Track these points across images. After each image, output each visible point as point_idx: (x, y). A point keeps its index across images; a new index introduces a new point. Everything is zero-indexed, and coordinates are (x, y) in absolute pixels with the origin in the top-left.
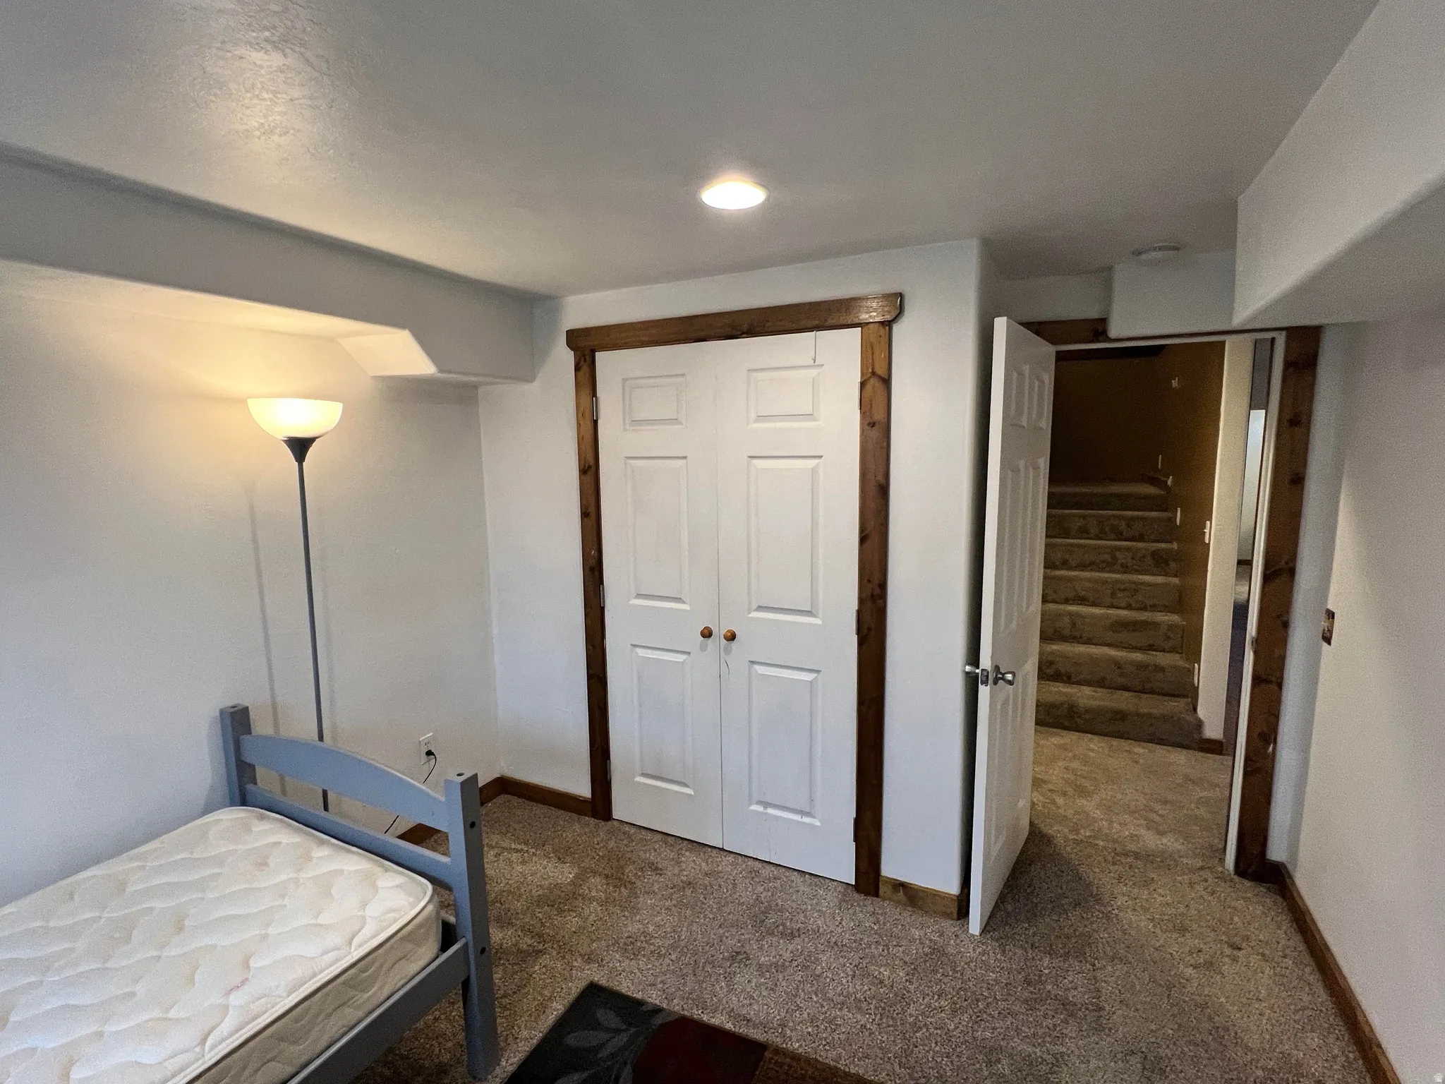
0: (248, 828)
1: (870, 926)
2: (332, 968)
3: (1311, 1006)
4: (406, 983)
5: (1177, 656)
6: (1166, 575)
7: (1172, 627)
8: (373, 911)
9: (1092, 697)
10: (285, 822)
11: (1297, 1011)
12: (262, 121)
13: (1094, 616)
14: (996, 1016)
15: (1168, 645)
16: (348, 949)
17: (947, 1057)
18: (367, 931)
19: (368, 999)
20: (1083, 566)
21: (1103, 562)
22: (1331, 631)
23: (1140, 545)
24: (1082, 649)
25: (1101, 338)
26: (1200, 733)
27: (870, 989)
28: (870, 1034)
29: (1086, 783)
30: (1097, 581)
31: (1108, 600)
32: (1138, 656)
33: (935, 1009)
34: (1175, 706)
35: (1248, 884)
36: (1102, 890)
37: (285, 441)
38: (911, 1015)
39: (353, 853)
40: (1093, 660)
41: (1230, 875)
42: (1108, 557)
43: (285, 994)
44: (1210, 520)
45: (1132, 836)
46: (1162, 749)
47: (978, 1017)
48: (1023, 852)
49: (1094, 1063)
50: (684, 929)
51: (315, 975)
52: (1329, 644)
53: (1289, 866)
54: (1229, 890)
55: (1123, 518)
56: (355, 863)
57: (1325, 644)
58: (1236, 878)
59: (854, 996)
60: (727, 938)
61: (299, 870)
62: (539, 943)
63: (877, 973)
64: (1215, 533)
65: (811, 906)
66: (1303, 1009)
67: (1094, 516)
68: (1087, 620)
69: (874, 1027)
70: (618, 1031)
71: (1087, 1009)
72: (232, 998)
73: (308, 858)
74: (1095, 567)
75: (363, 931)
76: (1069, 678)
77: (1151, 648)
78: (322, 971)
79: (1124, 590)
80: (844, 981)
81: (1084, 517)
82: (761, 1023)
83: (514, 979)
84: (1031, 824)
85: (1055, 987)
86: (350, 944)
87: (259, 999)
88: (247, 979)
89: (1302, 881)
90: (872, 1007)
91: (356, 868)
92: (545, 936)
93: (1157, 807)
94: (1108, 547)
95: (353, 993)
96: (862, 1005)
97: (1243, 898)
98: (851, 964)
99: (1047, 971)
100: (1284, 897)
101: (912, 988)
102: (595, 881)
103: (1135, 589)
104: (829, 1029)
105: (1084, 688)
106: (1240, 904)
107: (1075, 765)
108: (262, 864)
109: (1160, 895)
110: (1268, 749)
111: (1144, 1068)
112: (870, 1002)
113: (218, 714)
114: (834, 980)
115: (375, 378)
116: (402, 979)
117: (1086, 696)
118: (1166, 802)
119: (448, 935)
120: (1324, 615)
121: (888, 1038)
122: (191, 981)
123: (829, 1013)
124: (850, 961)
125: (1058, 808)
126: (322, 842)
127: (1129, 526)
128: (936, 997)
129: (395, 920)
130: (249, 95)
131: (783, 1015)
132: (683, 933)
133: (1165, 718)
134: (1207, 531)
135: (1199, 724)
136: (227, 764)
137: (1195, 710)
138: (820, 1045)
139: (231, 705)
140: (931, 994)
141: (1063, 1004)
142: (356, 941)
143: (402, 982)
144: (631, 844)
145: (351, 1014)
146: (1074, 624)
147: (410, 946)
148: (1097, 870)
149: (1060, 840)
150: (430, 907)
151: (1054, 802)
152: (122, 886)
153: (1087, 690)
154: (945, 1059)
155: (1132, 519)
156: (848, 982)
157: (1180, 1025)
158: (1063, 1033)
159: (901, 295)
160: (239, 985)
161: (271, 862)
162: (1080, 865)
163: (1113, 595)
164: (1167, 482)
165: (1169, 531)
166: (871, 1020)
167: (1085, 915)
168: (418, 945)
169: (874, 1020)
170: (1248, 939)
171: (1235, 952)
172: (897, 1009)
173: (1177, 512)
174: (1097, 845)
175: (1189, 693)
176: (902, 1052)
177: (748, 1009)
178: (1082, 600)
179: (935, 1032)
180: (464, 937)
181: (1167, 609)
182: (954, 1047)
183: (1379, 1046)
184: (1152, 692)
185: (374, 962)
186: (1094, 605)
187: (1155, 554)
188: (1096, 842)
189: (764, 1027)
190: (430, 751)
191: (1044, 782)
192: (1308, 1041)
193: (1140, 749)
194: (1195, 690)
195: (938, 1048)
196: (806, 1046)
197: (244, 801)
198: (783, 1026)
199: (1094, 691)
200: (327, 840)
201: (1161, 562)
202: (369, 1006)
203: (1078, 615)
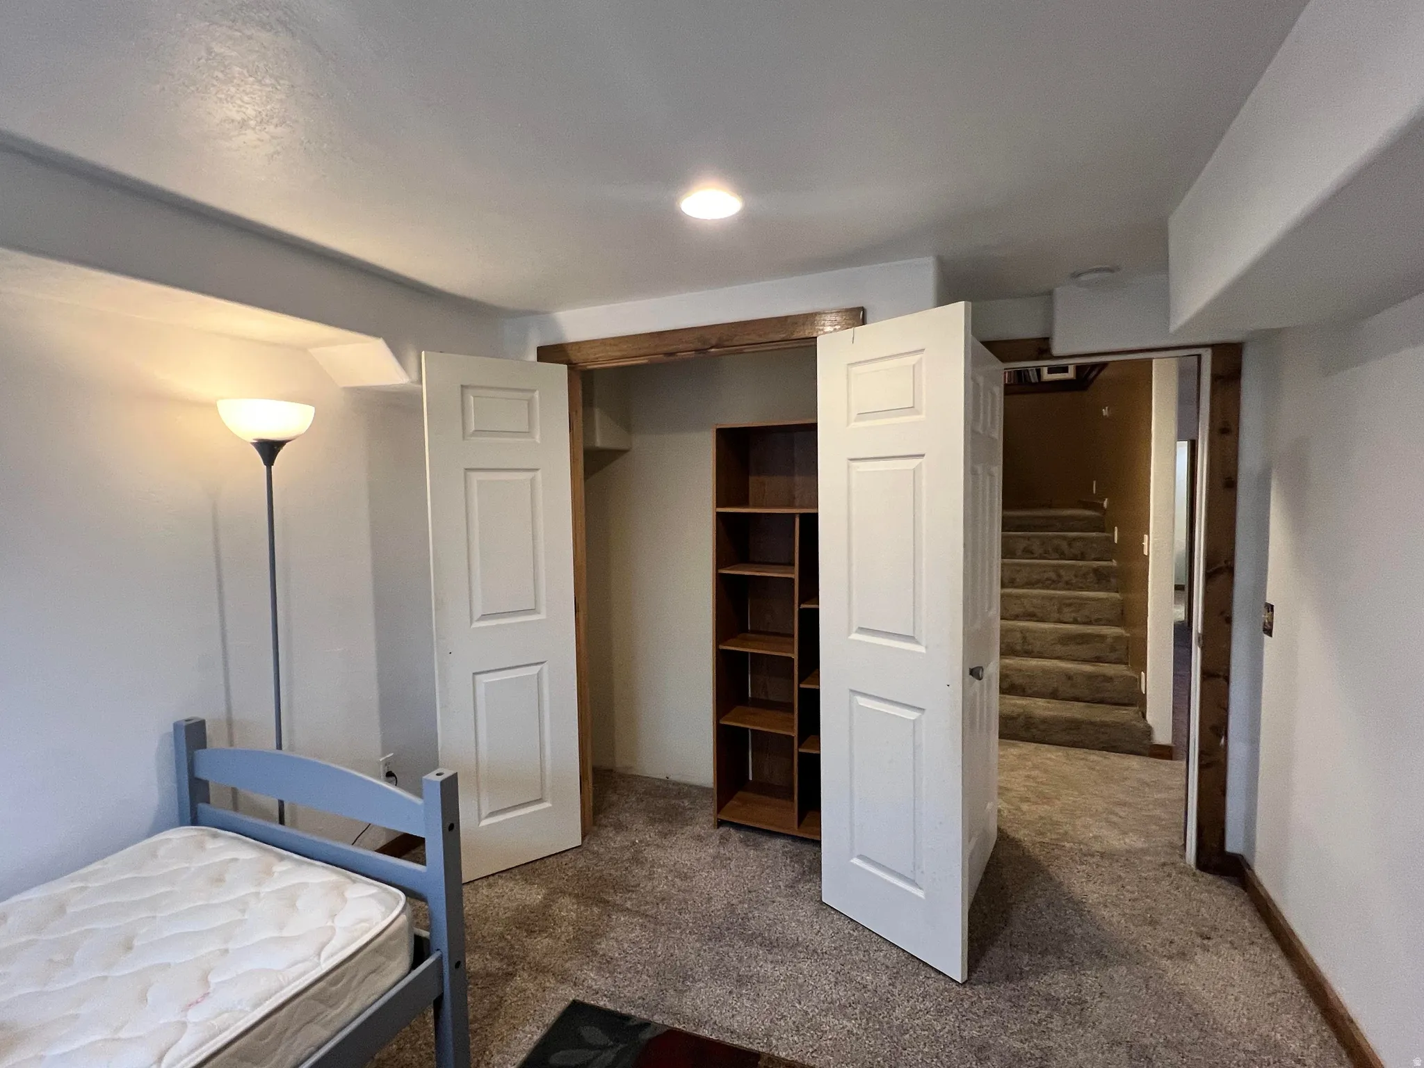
0: (201, 846)
1: (849, 933)
2: (297, 982)
3: (1282, 990)
4: (377, 1000)
5: (1123, 667)
6: (1108, 590)
7: (1118, 638)
8: (342, 922)
9: (1046, 709)
10: (239, 839)
11: (1269, 995)
12: (260, 110)
13: (1044, 632)
14: (982, 1014)
15: (1113, 656)
16: (316, 959)
17: (937, 1057)
18: (335, 943)
19: (339, 1015)
20: (1030, 584)
21: (1047, 579)
22: (1271, 624)
23: (1081, 563)
24: (1034, 662)
25: (1044, 356)
26: (1150, 740)
27: (854, 995)
28: (857, 1039)
29: (1046, 789)
30: (1043, 598)
31: (1056, 616)
32: (1088, 668)
33: (921, 1010)
34: (1125, 715)
35: (1210, 877)
36: (1072, 889)
37: (254, 444)
38: (897, 1019)
39: (318, 866)
40: (1045, 671)
41: (1192, 870)
42: (1053, 575)
43: (248, 1009)
44: (1148, 534)
45: (1095, 837)
46: (1115, 756)
47: (963, 1016)
48: (992, 857)
49: (1081, 1055)
50: (660, 945)
51: (282, 988)
52: (1271, 636)
53: (1247, 857)
54: (1193, 883)
55: (1065, 538)
56: (319, 876)
57: (1266, 637)
58: (1198, 872)
59: (838, 1002)
60: (705, 951)
61: (259, 885)
62: (509, 965)
63: (859, 978)
64: (1153, 545)
65: (789, 916)
66: (1274, 993)
67: (1038, 537)
68: (1036, 635)
69: (860, 1032)
70: (604, 1048)
71: (1069, 1003)
72: (190, 1013)
73: (269, 872)
74: (1040, 585)
75: (333, 942)
76: (1024, 690)
77: (1098, 660)
78: (289, 984)
79: (1070, 605)
80: (827, 987)
81: (1029, 538)
82: (745, 1034)
83: (484, 1003)
84: (999, 829)
85: (1037, 983)
86: (319, 955)
87: (220, 1014)
88: (208, 993)
89: (1263, 872)
90: (857, 1011)
91: (320, 881)
92: (515, 957)
93: (1117, 809)
94: (1053, 566)
95: (322, 1007)
96: (847, 1011)
97: (1206, 891)
98: (832, 971)
99: (1027, 969)
100: (1245, 888)
101: (896, 992)
102: (566, 901)
103: (1081, 604)
104: (815, 1036)
105: (1038, 699)
106: (1205, 896)
107: (1035, 773)
108: (219, 880)
109: (1128, 891)
110: (1220, 741)
111: (1131, 1057)
112: (855, 1007)
113: (171, 729)
114: (817, 988)
115: (345, 388)
116: (373, 994)
117: (1041, 707)
118: (1124, 804)
119: (420, 950)
120: (1263, 609)
121: (875, 1042)
122: (143, 998)
123: (814, 1020)
124: (832, 968)
125: (1024, 814)
126: (282, 858)
127: (1070, 545)
128: (921, 999)
129: (366, 932)
130: (251, 79)
131: (768, 1024)
132: (659, 949)
133: (1115, 725)
134: (1145, 544)
135: (1149, 731)
136: (179, 782)
137: (1144, 716)
138: (807, 1053)
139: (186, 718)
140: (916, 996)
141: (1046, 999)
142: (324, 955)
143: (373, 998)
144: (600, 864)
145: (318, 1032)
146: (1024, 638)
147: (381, 959)
148: (1066, 870)
149: (1027, 842)
150: (404, 918)
151: (1018, 809)
152: (61, 909)
153: (1041, 702)
154: (935, 1060)
155: (1075, 539)
156: (831, 988)
157: (1160, 1014)
158: (1048, 1028)
159: (863, 309)
160: (199, 1000)
161: (228, 877)
162: (1049, 866)
163: (1060, 611)
164: (1103, 504)
165: (1109, 550)
166: (857, 1026)
167: (1058, 914)
168: (390, 958)
169: (860, 1025)
170: (1215, 929)
171: (1205, 942)
172: (883, 1013)
173: (1114, 530)
174: (1063, 846)
175: (1138, 700)
176: (890, 1055)
177: (731, 1021)
178: (1031, 616)
179: (923, 1033)
180: (438, 950)
181: (1109, 623)
182: (942, 1047)
183: (1352, 1021)
184: (1101, 702)
185: (343, 976)
186: (1042, 620)
187: (1096, 571)
188: (1063, 844)
189: (749, 1038)
190: (391, 772)
191: (1007, 789)
192: (1284, 1023)
193: (1095, 757)
194: (1143, 698)
195: (926, 1050)
196: (793, 1054)
197: (195, 822)
198: (768, 1035)
199: (1048, 703)
200: (287, 855)
201: (1101, 579)
202: (338, 1024)
203: (1028, 630)
